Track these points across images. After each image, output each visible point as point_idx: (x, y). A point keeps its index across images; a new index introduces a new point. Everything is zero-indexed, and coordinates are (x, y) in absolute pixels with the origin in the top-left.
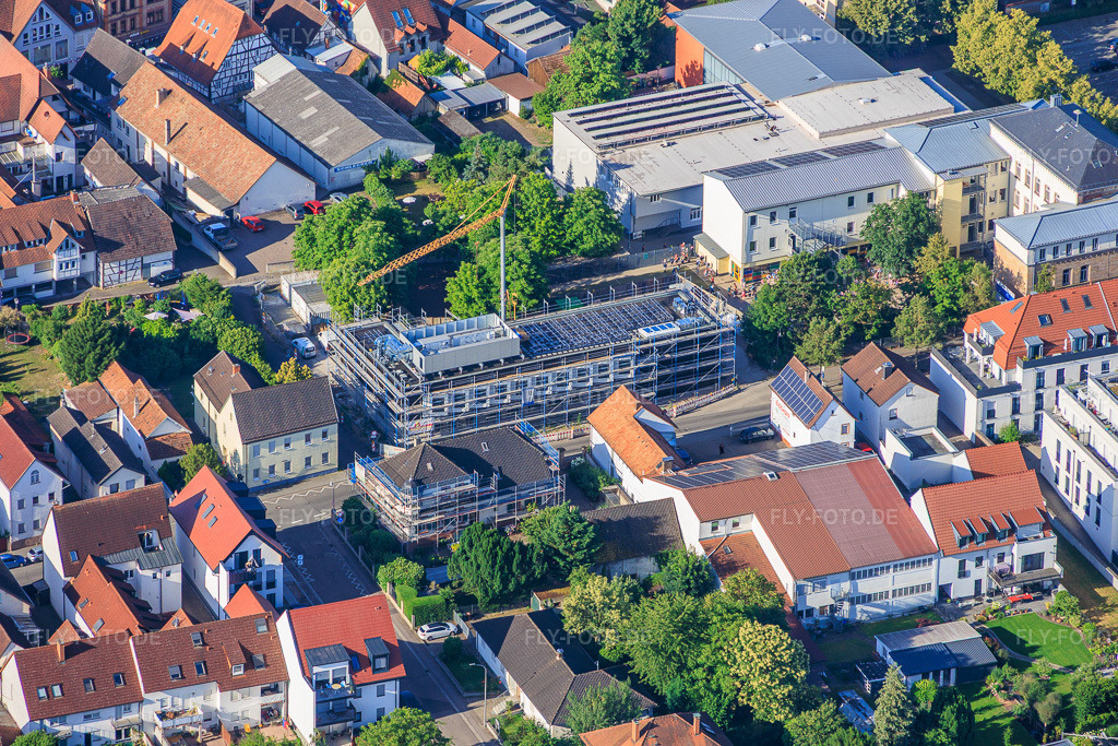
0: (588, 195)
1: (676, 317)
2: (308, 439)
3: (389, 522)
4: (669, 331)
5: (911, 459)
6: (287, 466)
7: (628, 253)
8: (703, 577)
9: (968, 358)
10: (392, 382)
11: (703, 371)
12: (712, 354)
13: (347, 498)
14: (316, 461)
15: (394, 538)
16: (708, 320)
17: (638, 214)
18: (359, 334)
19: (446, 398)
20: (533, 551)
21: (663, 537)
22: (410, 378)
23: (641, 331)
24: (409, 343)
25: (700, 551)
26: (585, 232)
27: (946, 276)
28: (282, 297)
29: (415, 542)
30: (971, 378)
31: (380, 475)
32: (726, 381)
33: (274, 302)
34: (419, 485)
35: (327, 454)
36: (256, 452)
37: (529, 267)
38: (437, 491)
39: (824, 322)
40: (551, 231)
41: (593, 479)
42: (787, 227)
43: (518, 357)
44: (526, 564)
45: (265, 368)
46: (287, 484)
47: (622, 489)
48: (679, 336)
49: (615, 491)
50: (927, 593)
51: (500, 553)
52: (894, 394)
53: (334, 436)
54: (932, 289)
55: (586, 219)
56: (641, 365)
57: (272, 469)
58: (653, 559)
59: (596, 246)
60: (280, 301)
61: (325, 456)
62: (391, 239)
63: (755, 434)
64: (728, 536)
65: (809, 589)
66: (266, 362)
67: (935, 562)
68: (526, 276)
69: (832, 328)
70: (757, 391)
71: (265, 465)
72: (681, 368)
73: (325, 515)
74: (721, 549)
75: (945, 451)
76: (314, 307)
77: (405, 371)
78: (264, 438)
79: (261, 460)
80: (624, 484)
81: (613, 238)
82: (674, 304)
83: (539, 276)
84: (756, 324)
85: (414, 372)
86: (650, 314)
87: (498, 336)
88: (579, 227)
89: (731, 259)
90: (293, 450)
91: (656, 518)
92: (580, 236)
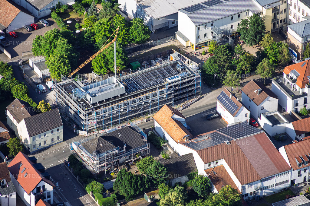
0: (138, 22)
1: (179, 72)
2: (52, 132)
3: (87, 165)
4: (177, 79)
5: (272, 126)
6: (45, 142)
7: (152, 41)
8: (208, 185)
9: (286, 82)
10: (81, 107)
11: (190, 91)
12: (193, 85)
13: (69, 155)
14: (55, 139)
15: (90, 172)
16: (190, 73)
17: (154, 25)
18: (64, 86)
19: (100, 112)
20: (145, 179)
21: (190, 168)
22: (87, 106)
23: (167, 79)
24: (85, 92)
25: (205, 174)
26: (137, 35)
27: (273, 49)
28: (30, 66)
29: (98, 173)
30: (288, 91)
31: (82, 148)
32: (198, 94)
33: (27, 68)
34: (98, 152)
35: (59, 136)
36: (34, 139)
37: (122, 54)
38: (105, 155)
39: (233, 72)
40: (125, 35)
41: (158, 142)
42: (211, 29)
43: (125, 94)
44: (142, 185)
45: (30, 100)
46: (45, 149)
47: (169, 144)
48: (181, 80)
49: (166, 146)
50: (287, 183)
51: (133, 181)
52: (263, 101)
53: (61, 130)
54: (267, 53)
55: (137, 30)
56: (169, 93)
57: (40, 144)
58: (187, 176)
59: (142, 40)
60: (29, 68)
61: (58, 137)
62: (71, 46)
63: (212, 117)
64: (214, 167)
65: (247, 187)
66: (30, 97)
67: (290, 173)
68: (121, 58)
69: (236, 74)
70: (209, 97)
71: (37, 143)
72: (182, 92)
73: (62, 161)
74: (212, 173)
75: (284, 122)
76: (43, 71)
77: (84, 102)
78: (37, 134)
79: (36, 142)
80: (169, 142)
81: (147, 37)
82: (177, 67)
83: (125, 57)
84: (207, 72)
85: (88, 103)
86: (168, 71)
87: (116, 86)
88: (135, 33)
89: (190, 41)
90: (47, 137)
91: (187, 161)
92: (136, 37)
